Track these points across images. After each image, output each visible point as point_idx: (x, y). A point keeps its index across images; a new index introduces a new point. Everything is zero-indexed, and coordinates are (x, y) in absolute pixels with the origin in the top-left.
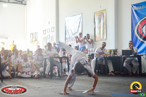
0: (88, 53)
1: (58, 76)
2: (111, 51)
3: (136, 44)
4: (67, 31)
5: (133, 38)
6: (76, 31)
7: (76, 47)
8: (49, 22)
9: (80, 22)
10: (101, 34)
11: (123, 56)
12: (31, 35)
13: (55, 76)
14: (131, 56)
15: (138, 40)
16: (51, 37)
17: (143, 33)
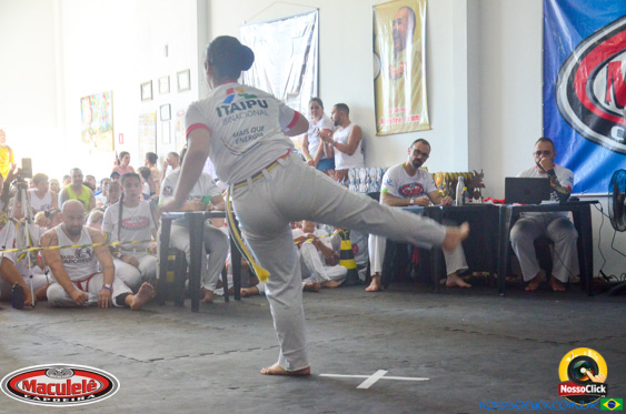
2: (451, 181)
3: (564, 151)
5: (549, 127)
6: (289, 91)
8: (167, 47)
9: (308, 48)
10: (404, 104)
11: (510, 206)
12: (86, 102)
14: (544, 202)
15: (574, 132)
16: (178, 115)
17: (596, 100)
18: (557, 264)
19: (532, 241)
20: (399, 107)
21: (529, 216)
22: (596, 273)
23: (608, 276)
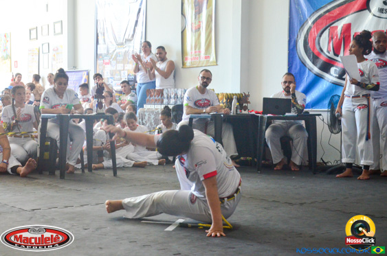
0: (163, 101)
2: (229, 99)
3: (301, 81)
4: (99, 35)
5: (292, 64)
6: (126, 37)
8: (47, 5)
9: (140, 9)
10: (200, 48)
11: (266, 116)
14: (287, 114)
15: (307, 70)
16: (54, 50)
17: (322, 50)
18: (294, 153)
19: (279, 139)
20: (197, 50)
21: (278, 122)
22: (318, 160)
23: (326, 161)
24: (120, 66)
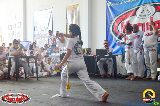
0: (58, 52)
1: (25, 77)
2: (84, 50)
3: (111, 44)
4: (35, 27)
5: (108, 37)
6: (45, 28)
7: (46, 46)
8: (15, 16)
9: (50, 17)
11: (97, 56)
13: (22, 78)
14: (105, 56)
15: (114, 39)
16: (18, 34)
17: (119, 31)
19: (103, 65)
21: (102, 59)
22: (118, 73)
23: (121, 74)
24: (43, 39)
